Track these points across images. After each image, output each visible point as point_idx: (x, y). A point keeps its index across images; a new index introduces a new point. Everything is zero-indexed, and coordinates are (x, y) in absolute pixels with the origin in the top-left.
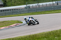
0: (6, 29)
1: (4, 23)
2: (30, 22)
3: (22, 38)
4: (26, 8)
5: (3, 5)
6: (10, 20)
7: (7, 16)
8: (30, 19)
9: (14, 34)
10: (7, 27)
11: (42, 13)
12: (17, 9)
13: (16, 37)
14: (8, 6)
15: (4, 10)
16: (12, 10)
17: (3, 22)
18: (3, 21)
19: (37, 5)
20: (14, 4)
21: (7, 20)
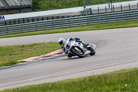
0: (38, 61)
1: (34, 47)
2: (71, 50)
3: (73, 83)
4: (83, 13)
5: (30, 7)
6: (47, 41)
7: (40, 32)
8: (73, 43)
9: (56, 74)
10: (40, 57)
11: (120, 26)
12: (63, 17)
13: (60, 80)
14: (44, 9)
15: (33, 19)
16: (53, 18)
17: (31, 46)
18: (30, 43)
19: (107, 7)
20: (56, 5)
21: (41, 42)
